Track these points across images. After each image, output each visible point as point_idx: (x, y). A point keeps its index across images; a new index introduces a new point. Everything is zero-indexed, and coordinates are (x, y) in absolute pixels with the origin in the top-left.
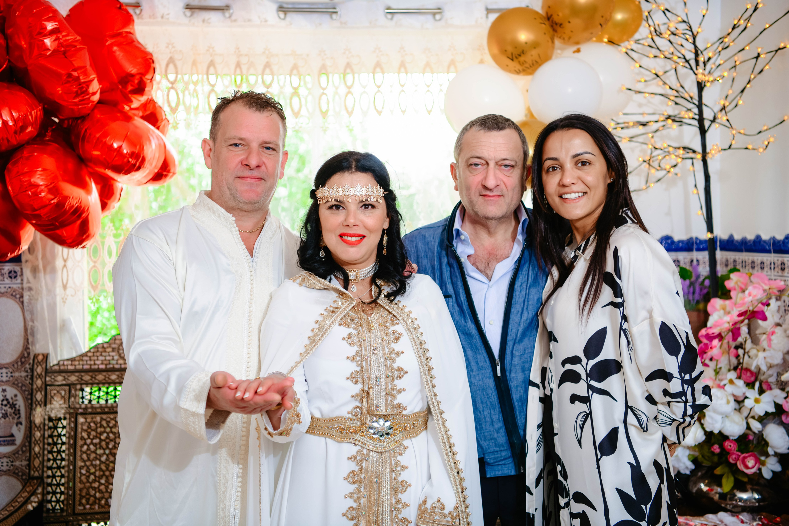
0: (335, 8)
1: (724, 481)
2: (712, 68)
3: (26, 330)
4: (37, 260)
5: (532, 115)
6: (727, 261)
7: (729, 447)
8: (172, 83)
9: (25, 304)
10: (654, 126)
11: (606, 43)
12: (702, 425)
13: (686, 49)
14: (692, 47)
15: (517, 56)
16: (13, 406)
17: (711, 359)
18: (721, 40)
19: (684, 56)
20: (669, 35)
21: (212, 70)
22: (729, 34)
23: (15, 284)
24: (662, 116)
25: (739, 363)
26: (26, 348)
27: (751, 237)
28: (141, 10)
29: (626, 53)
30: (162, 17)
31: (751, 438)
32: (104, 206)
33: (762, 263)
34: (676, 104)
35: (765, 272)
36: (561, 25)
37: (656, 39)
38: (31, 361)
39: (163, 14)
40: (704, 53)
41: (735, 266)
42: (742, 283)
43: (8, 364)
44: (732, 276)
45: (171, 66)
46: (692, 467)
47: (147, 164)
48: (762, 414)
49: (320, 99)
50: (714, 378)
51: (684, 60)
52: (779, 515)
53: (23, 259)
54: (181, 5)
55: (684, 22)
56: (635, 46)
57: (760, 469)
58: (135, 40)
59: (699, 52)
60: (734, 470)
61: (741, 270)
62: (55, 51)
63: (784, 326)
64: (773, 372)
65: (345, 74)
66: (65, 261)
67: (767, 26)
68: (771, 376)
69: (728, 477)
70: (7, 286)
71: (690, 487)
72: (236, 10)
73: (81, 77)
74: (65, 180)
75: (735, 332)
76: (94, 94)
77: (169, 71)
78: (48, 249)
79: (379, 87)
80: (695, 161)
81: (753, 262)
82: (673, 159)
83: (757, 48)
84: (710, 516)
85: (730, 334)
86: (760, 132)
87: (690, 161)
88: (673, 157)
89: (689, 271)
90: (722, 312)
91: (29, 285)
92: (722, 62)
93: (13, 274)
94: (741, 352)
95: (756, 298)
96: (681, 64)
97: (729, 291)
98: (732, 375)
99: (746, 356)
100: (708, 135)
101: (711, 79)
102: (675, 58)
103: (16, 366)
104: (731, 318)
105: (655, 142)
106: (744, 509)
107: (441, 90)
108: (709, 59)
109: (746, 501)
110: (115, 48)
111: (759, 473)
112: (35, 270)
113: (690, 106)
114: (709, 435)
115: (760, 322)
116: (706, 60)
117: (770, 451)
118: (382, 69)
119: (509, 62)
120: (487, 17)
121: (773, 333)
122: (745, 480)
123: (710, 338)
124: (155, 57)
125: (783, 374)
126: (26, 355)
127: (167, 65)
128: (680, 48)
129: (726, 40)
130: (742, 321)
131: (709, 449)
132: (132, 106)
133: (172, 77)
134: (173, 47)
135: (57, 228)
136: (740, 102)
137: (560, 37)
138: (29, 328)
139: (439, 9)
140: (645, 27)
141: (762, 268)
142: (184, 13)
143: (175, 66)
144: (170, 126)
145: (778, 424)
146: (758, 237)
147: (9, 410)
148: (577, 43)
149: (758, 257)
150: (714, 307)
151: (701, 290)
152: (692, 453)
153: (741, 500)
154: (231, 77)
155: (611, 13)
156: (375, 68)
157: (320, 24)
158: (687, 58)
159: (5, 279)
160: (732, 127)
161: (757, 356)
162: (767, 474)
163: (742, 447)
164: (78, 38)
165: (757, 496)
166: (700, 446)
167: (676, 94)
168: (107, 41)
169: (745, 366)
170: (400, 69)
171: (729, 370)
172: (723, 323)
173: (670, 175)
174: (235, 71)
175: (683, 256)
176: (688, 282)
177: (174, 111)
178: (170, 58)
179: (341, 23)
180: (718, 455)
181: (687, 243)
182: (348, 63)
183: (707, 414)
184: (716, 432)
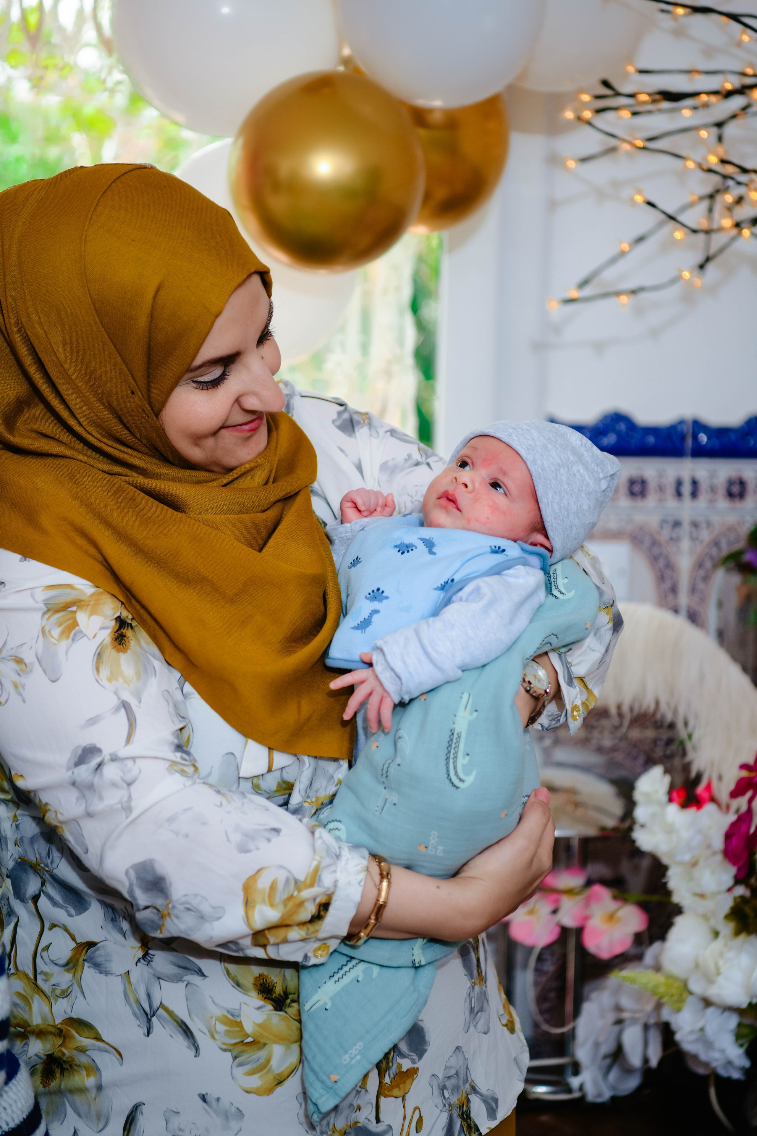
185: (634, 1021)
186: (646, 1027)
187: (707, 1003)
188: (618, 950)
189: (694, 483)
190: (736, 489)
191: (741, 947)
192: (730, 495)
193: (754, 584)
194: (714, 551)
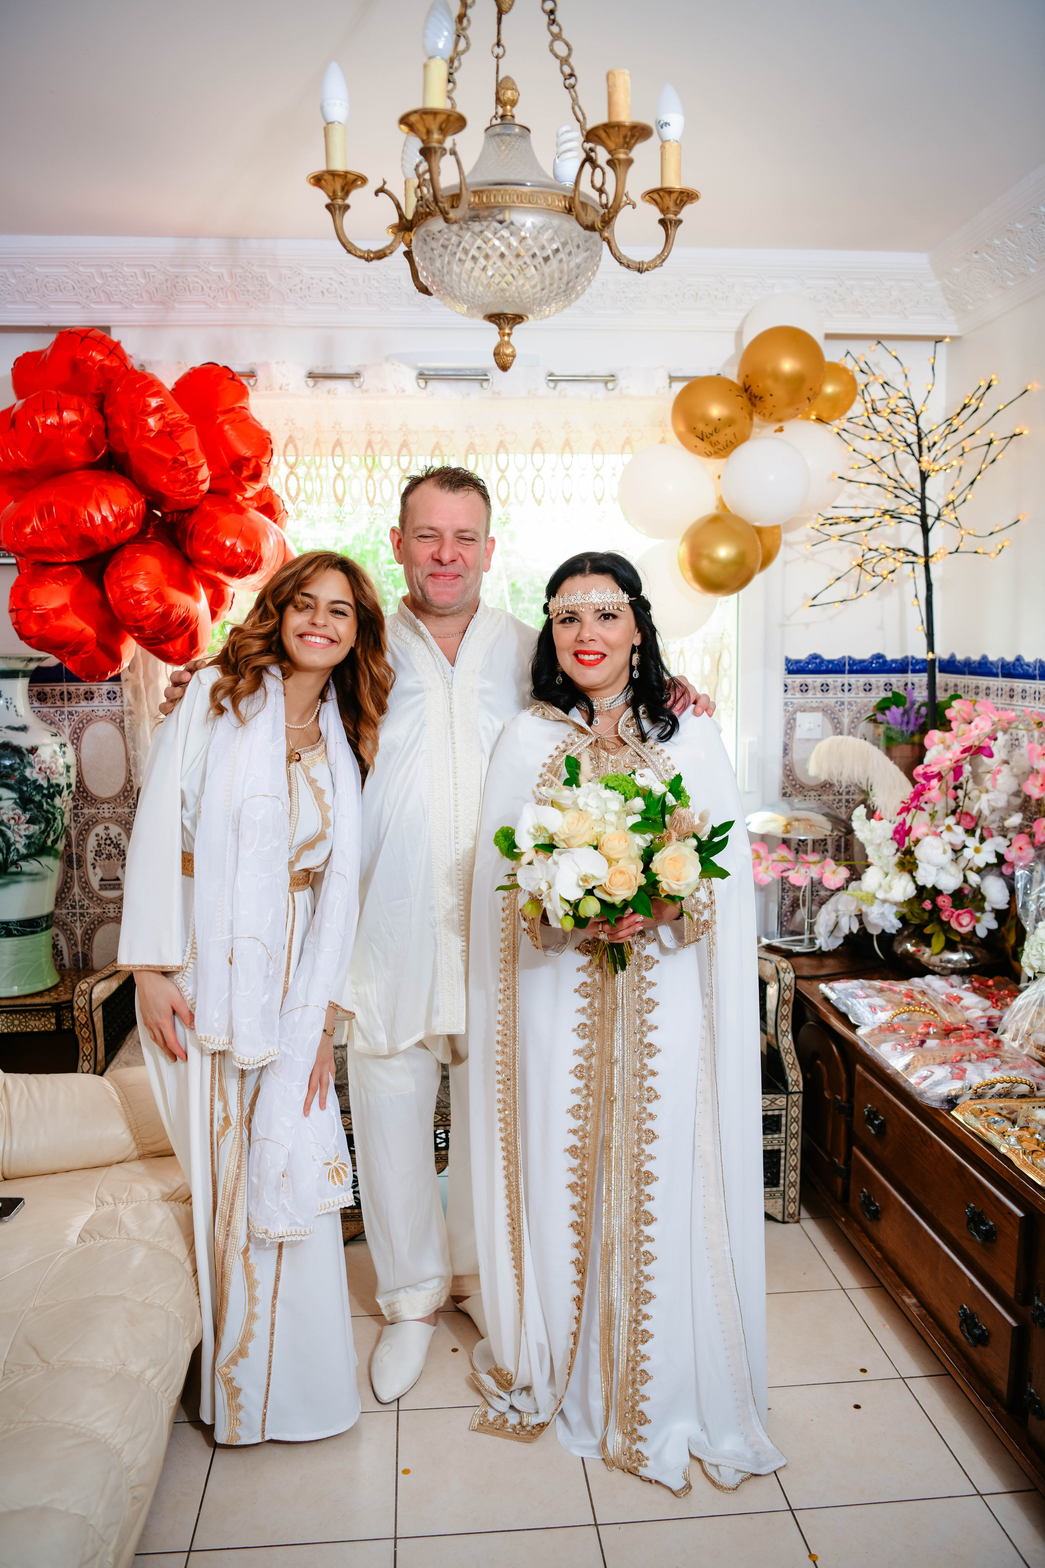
0: (486, 375)
1: (934, 940)
2: (938, 454)
3: (128, 760)
4: (139, 680)
5: (724, 507)
6: (947, 685)
7: (942, 903)
8: (291, 467)
9: (126, 730)
10: (868, 523)
11: (814, 420)
12: (913, 878)
13: (907, 431)
14: (915, 429)
15: (709, 435)
16: (117, 846)
17: (926, 803)
18: (949, 421)
19: (905, 439)
20: (889, 414)
21: (338, 449)
22: (958, 414)
23: (114, 707)
24: (879, 510)
25: (958, 806)
26: (129, 781)
27: (976, 657)
28: (257, 380)
29: (838, 433)
30: (281, 388)
31: (966, 892)
32: (214, 615)
33: (988, 688)
34: (897, 497)
35: (990, 700)
36: (761, 398)
37: (874, 417)
38: (135, 796)
39: (282, 385)
40: (929, 436)
41: (956, 691)
42: (965, 712)
43: (109, 798)
44: (954, 703)
45: (290, 446)
46: (900, 925)
47: (264, 565)
48: (982, 865)
50: (930, 823)
51: (905, 444)
52: (991, 977)
53: (123, 677)
54: (303, 373)
55: (905, 398)
56: (847, 425)
57: (974, 927)
58: (250, 416)
59: (923, 435)
60: (946, 927)
61: (963, 695)
62: (159, 432)
63: (1012, 764)
64: (996, 817)
65: (497, 453)
67: (1001, 407)
68: (993, 822)
69: (938, 936)
70: (106, 709)
71: (895, 948)
72: (367, 378)
73: (189, 463)
74: (169, 585)
75: (958, 771)
76: (203, 482)
77: (288, 453)
78: (150, 665)
79: (538, 470)
80: (915, 565)
81: (977, 687)
82: (890, 564)
83: (990, 433)
84: (916, 980)
85: (952, 773)
86: (992, 533)
87: (910, 565)
88: (891, 560)
89: (903, 696)
90: (941, 746)
91: (129, 708)
92: (949, 448)
93: (112, 695)
94: (960, 793)
95: (984, 731)
96: (902, 448)
97: (950, 721)
98: (951, 820)
99: (967, 799)
100: (931, 535)
101: (937, 468)
102: (895, 441)
103: (118, 800)
104: (954, 753)
105: (869, 541)
106: (954, 972)
107: (614, 474)
108: (935, 443)
109: (956, 961)
110: (227, 427)
111: (973, 932)
112: (136, 691)
113: (911, 499)
114: (921, 889)
115: (985, 759)
116: (931, 444)
117: (987, 906)
118: (542, 449)
119: (698, 442)
120: (670, 387)
121: (999, 771)
122: (958, 939)
123: (928, 777)
124: (273, 436)
125: (1005, 819)
126: (129, 789)
127: (286, 446)
128: (900, 429)
129: (955, 422)
130: (965, 758)
131: (920, 904)
132: (246, 496)
133: (291, 460)
134: (293, 424)
135: (162, 642)
136: (969, 497)
137: (760, 413)
138: (131, 757)
139: (613, 376)
140: (859, 402)
141: (988, 695)
142: (306, 382)
143: (295, 447)
145: (997, 876)
146: (984, 658)
147: (114, 851)
148: (781, 420)
149: (984, 682)
150: (931, 740)
151: (917, 719)
152: (900, 909)
153: (949, 961)
154: (361, 460)
155: (821, 386)
156: (534, 448)
157: (468, 394)
158: (909, 442)
159: (104, 701)
160: (960, 527)
161: (979, 798)
162: (982, 933)
163: (957, 903)
164: (186, 416)
165: (968, 957)
166: (910, 902)
167: (896, 485)
168: (218, 418)
169: (965, 810)
170: (563, 449)
171: (947, 816)
172: (944, 761)
173: (885, 581)
174: (366, 452)
175: (895, 679)
176: (901, 710)
177: (293, 500)
178: (290, 437)
179: (494, 393)
180: (929, 911)
181: (901, 664)
182: (501, 442)
183: (920, 865)
184: (929, 886)
185: (844, 915)
186: (850, 917)
187: (884, 901)
188: (838, 885)
189: (850, 685)
190: (868, 687)
191: (900, 878)
192: (865, 690)
193: (882, 729)
194: (858, 715)
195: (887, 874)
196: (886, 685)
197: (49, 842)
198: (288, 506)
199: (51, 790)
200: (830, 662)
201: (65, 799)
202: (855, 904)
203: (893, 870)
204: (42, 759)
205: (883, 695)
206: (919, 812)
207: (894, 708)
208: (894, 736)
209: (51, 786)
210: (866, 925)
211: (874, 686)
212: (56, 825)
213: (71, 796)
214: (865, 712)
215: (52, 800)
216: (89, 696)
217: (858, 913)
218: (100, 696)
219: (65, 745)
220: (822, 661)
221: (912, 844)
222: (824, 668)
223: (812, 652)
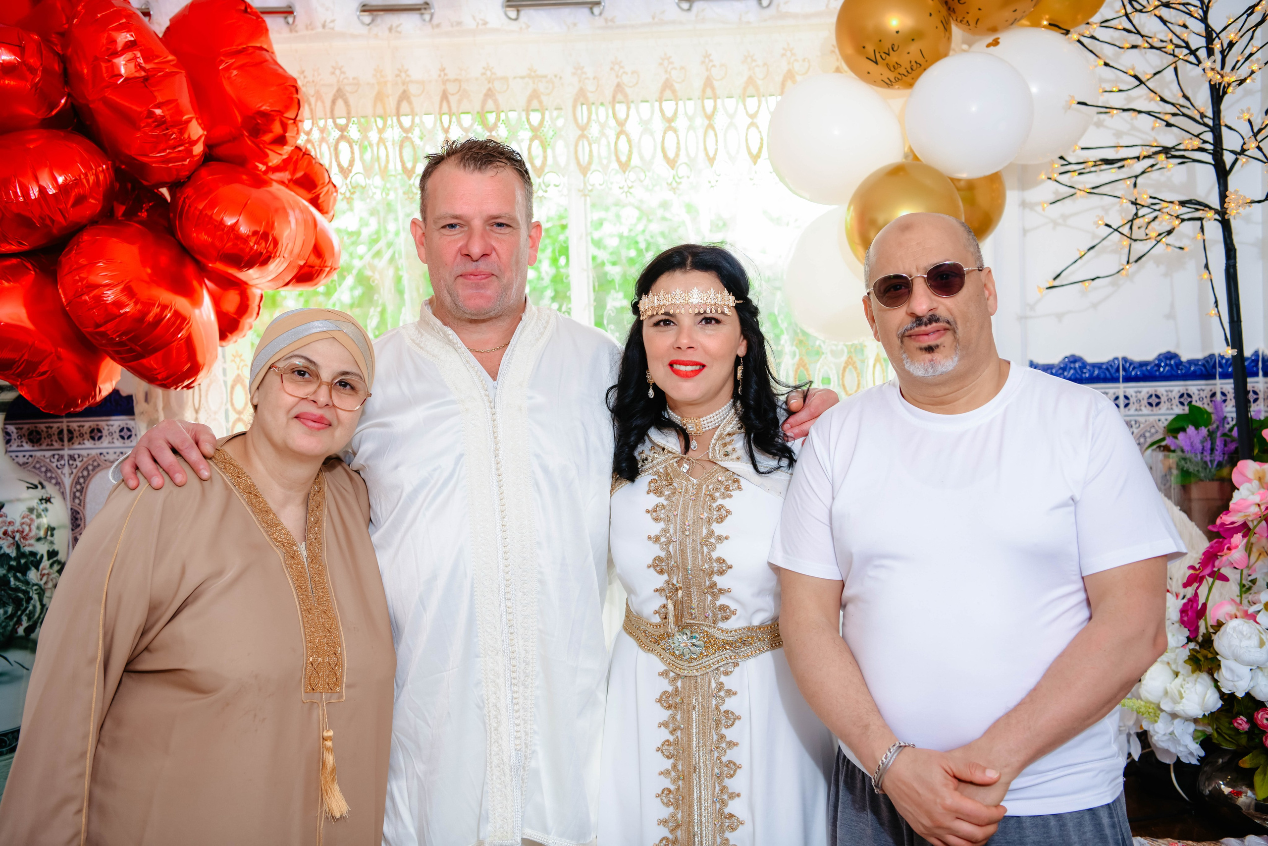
1: (1258, 779)
2: (1238, 61)
4: (157, 410)
5: (914, 155)
7: (1265, 722)
11: (1045, 27)
12: (1216, 681)
13: (1190, 32)
14: (1200, 27)
15: (884, 56)
19: (1187, 43)
20: (1156, 7)
21: (405, 106)
24: (1148, 148)
28: (294, 17)
29: (1079, 41)
30: (324, 26)
34: (1169, 125)
37: (1136, 18)
39: (325, 22)
40: (1220, 35)
45: (340, 103)
46: (1202, 753)
49: (576, 145)
50: (1238, 600)
51: (1186, 51)
53: (137, 410)
54: (354, 6)
56: (1101, 33)
58: (271, 60)
59: (1214, 35)
62: (128, 78)
65: (614, 101)
66: (197, 411)
69: (1264, 773)
70: (118, 451)
71: (1202, 788)
72: (439, 10)
73: (169, 118)
76: (196, 142)
77: (337, 113)
80: (1204, 222)
82: (1164, 224)
84: (1231, 841)
87: (1199, 223)
88: (1167, 217)
89: (1207, 412)
90: (1256, 483)
92: (1255, 49)
93: (125, 433)
96: (1183, 57)
100: (1232, 180)
101: (1233, 79)
102: (1171, 47)
105: (1138, 193)
110: (235, 72)
113: (1197, 129)
114: (1228, 699)
116: (1225, 48)
118: (674, 92)
119: (871, 66)
123: (1231, 531)
127: (334, 102)
128: (1178, 30)
129: (1259, 8)
131: (1231, 723)
132: (270, 164)
134: (343, 73)
135: (141, 356)
137: (961, 21)
142: (358, 17)
143: (346, 103)
144: (340, 197)
148: (994, 30)
150: (1243, 475)
151: (1225, 445)
152: (1200, 728)
154: (435, 118)
156: (663, 91)
157: (575, 25)
158: (1193, 48)
159: (115, 441)
164: (171, 57)
166: (1212, 717)
167: (1174, 110)
168: (222, 61)
170: (704, 91)
172: (1252, 505)
174: (441, 108)
175: (1194, 387)
176: (1204, 431)
177: (345, 172)
178: (339, 90)
179: (606, 20)
180: (1246, 732)
181: (1204, 365)
182: (618, 85)
183: (1224, 663)
184: (1240, 694)
186: (1129, 735)
187: (1174, 716)
189: (1126, 397)
190: (1154, 400)
191: (1196, 681)
192: (1150, 404)
193: (1173, 459)
194: (1142, 440)
195: (1177, 674)
196: (1182, 396)
197: (21, 631)
198: (337, 179)
199: (23, 561)
200: (1094, 366)
201: (45, 572)
202: (1134, 716)
203: (1185, 669)
204: (9, 519)
205: (1179, 410)
206: (1218, 583)
207: (1191, 429)
208: (1191, 470)
209: (21, 554)
210: (1153, 748)
211: (1163, 399)
212: (31, 608)
213: (56, 567)
214: (1152, 435)
215: (24, 574)
216: (96, 434)
217: (1140, 731)
218: (111, 434)
219: (48, 500)
220: (1084, 365)
221: (1212, 630)
222: (1087, 375)
223: (1068, 354)
